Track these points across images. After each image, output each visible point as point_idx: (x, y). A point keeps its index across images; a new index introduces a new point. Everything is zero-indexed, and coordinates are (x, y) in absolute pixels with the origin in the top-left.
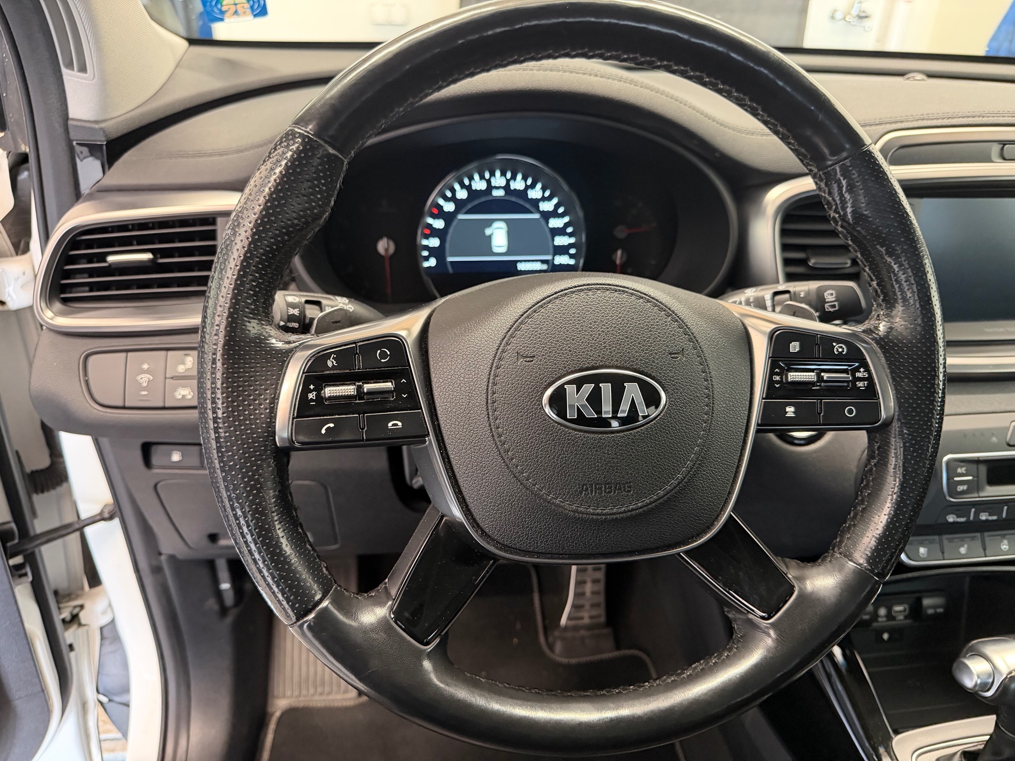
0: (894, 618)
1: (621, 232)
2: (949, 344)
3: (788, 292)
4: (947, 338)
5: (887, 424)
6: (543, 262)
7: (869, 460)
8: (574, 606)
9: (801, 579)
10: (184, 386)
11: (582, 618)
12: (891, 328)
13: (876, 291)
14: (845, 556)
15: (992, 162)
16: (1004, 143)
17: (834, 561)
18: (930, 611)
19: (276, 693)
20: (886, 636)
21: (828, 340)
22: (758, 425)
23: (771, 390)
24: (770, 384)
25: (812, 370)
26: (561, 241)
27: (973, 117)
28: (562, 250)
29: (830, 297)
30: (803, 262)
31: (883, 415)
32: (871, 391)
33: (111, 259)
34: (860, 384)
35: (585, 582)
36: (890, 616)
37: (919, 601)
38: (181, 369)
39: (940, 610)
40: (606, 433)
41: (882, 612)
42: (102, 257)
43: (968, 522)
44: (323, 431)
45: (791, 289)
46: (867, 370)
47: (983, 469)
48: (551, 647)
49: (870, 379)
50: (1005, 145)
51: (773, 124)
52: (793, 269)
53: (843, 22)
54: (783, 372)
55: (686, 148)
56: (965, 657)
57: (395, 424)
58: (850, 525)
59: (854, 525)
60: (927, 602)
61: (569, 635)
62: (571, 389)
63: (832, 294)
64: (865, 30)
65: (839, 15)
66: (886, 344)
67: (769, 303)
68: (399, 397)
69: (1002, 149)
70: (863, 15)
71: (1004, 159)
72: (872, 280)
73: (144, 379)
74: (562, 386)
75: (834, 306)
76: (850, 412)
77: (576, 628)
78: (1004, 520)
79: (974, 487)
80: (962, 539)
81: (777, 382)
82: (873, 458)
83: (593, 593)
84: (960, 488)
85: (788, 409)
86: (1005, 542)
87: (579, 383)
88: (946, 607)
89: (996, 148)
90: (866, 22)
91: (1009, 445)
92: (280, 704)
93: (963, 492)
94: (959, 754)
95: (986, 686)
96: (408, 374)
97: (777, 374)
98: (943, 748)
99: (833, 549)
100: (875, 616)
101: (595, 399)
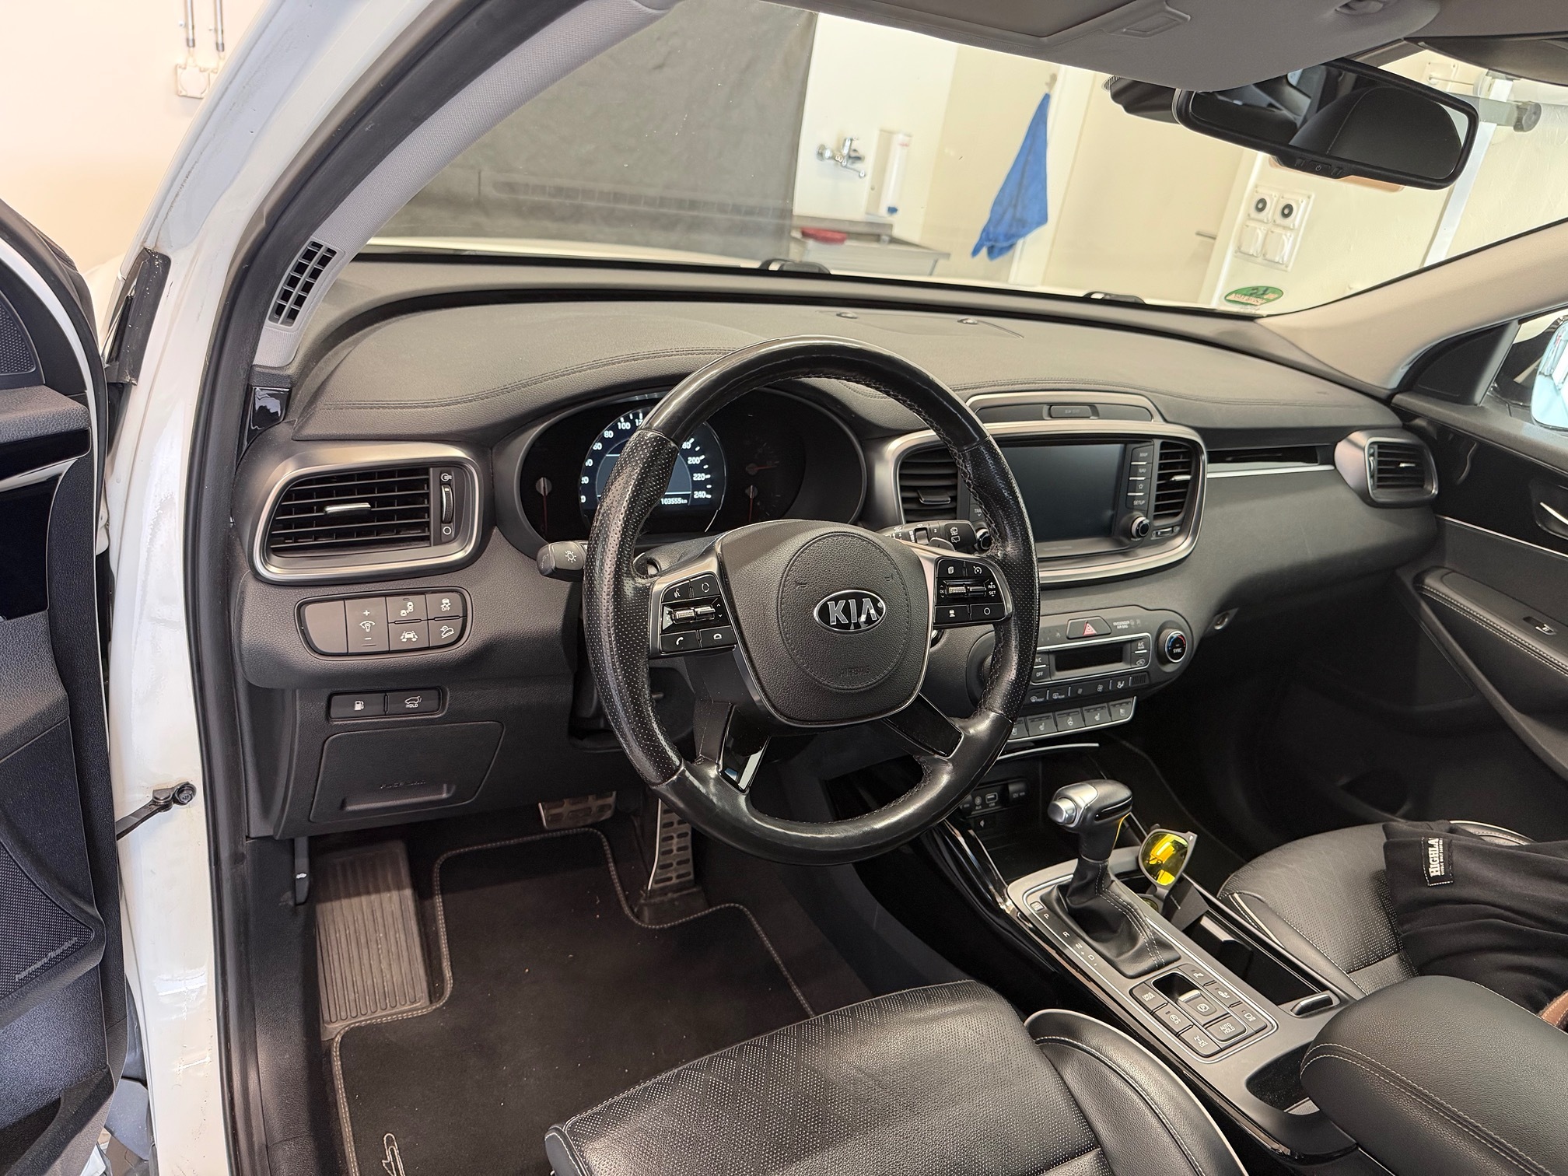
0: (987, 806)
1: (752, 469)
2: (1041, 560)
3: (925, 529)
4: (1038, 556)
5: (1009, 618)
6: (683, 497)
7: (997, 645)
8: (661, 867)
9: (965, 729)
10: (408, 630)
11: (670, 879)
12: (1005, 554)
13: (995, 531)
14: (990, 710)
15: (1044, 420)
16: (1051, 405)
17: (982, 714)
18: (1015, 796)
19: (326, 1017)
20: (982, 823)
21: (970, 565)
22: (934, 624)
23: (940, 600)
24: (938, 596)
25: (962, 586)
26: (699, 477)
27: (1029, 383)
28: (699, 486)
29: (954, 532)
30: (916, 500)
31: (1006, 613)
32: (998, 597)
33: (330, 509)
34: (991, 593)
35: (672, 838)
36: (984, 804)
37: (1005, 788)
38: (403, 613)
39: (1022, 794)
40: (846, 633)
41: (978, 801)
42: (321, 507)
43: (1045, 702)
44: (677, 643)
45: (927, 527)
46: (995, 584)
47: (1052, 658)
48: (638, 916)
49: (997, 589)
50: (1051, 406)
51: (931, 422)
52: (909, 506)
53: (833, 162)
54: (946, 587)
55: (829, 410)
56: (1055, 800)
57: (717, 636)
58: (989, 689)
59: (993, 688)
60: (1012, 788)
61: (657, 900)
62: (831, 604)
63: (955, 530)
64: (860, 176)
65: (828, 154)
66: (1005, 564)
67: (912, 538)
68: (717, 617)
69: (1050, 409)
70: (853, 154)
71: (1052, 417)
72: (992, 523)
73: (367, 625)
74: (826, 603)
75: (956, 539)
76: (987, 611)
77: (663, 891)
78: (1070, 698)
79: (1048, 673)
80: (1040, 719)
81: (943, 594)
82: (1000, 642)
83: (679, 849)
84: (1039, 674)
85: (951, 612)
86: (1070, 718)
87: (836, 600)
88: (1027, 791)
89: (1046, 408)
90: (858, 165)
91: (1068, 638)
92: (335, 1029)
93: (1040, 678)
94: (1055, 889)
95: (1070, 820)
96: (720, 600)
97: (942, 589)
98: (1044, 888)
99: (980, 707)
100: (973, 805)
101: (846, 611)
